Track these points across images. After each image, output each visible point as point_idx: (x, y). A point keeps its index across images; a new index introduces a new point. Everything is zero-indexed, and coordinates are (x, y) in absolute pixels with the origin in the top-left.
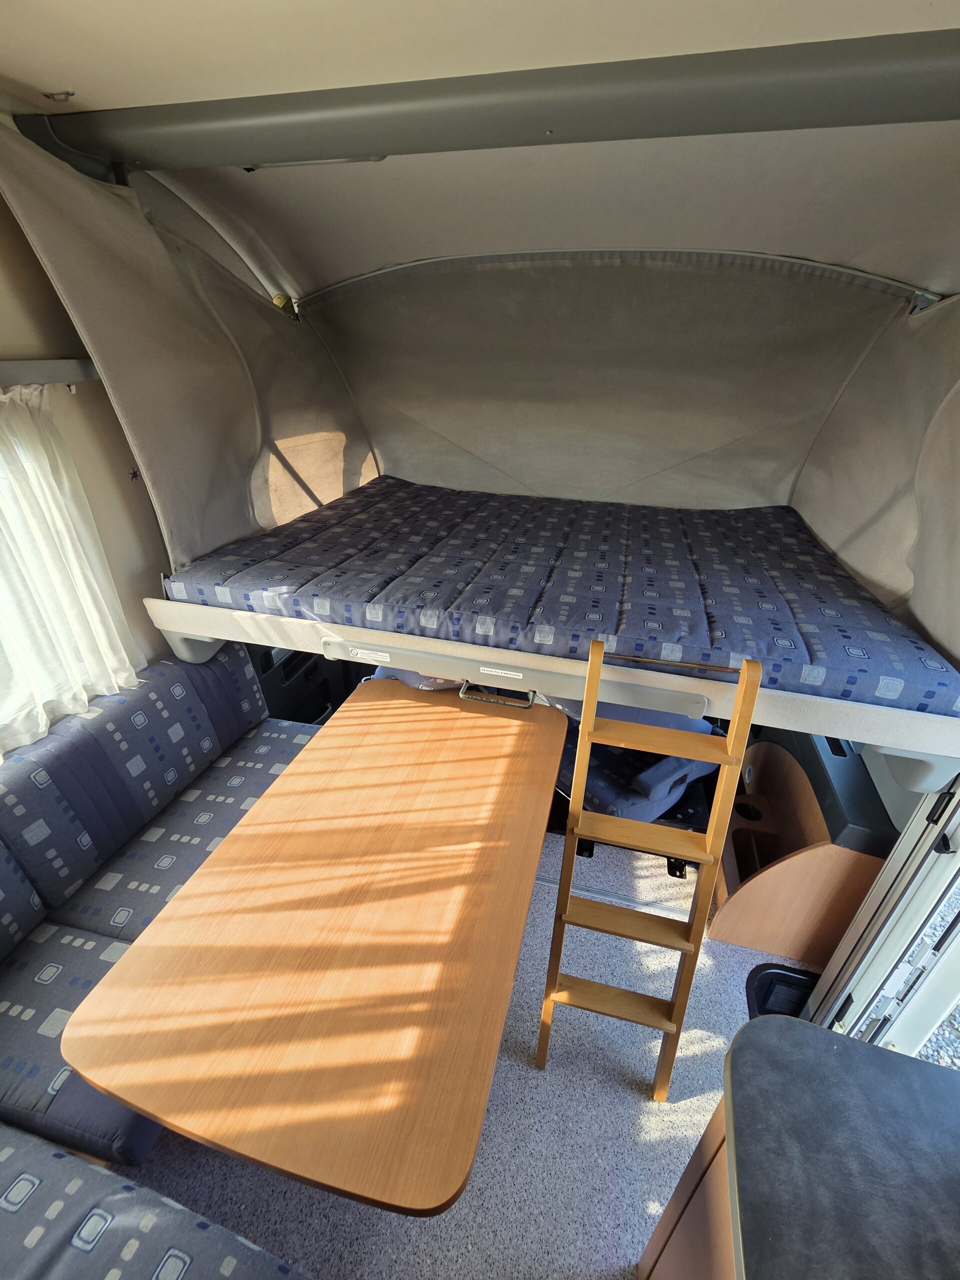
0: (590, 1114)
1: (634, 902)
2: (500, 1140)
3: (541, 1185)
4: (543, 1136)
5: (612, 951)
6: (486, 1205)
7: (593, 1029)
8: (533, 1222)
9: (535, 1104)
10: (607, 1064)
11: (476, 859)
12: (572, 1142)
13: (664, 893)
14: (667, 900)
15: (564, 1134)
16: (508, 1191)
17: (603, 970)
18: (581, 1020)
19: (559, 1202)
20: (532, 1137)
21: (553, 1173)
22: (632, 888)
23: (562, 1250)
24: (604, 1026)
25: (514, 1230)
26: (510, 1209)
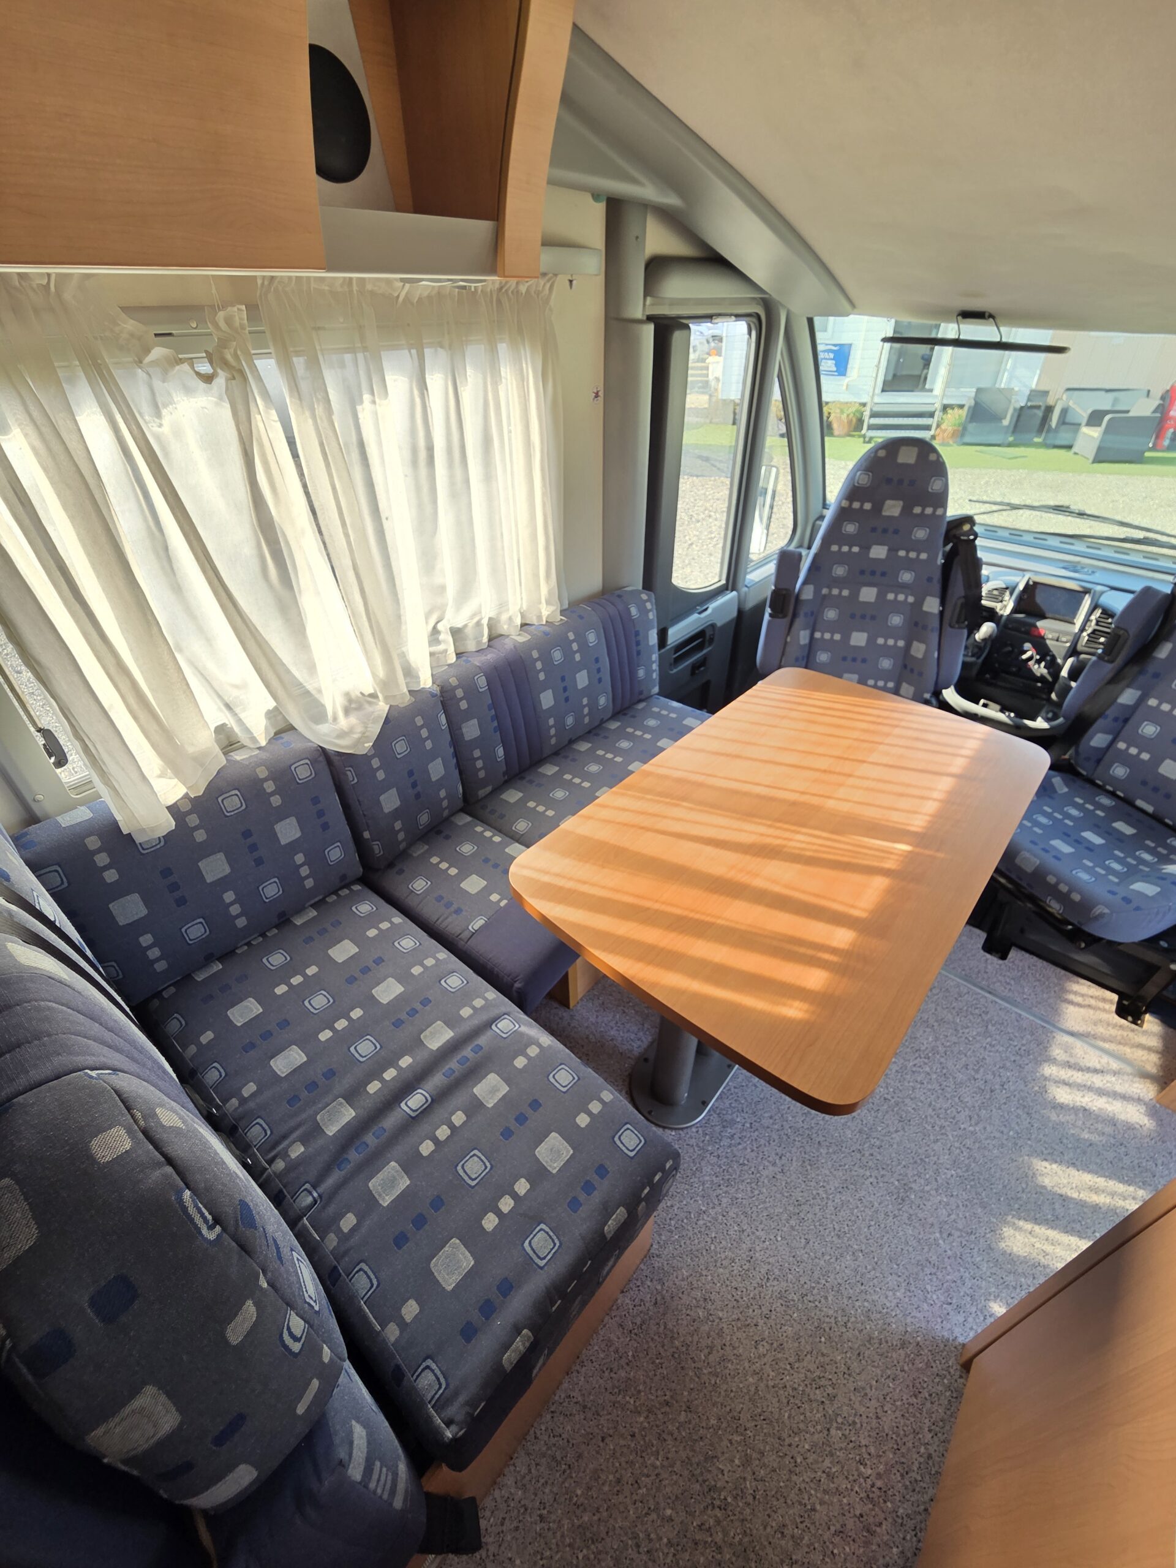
0: (939, 1197)
1: (1054, 1026)
2: (827, 1172)
3: (866, 1230)
4: (878, 1192)
5: (1008, 1064)
6: (802, 1215)
7: (962, 1126)
8: (851, 1253)
9: (876, 1162)
10: (973, 1165)
11: (901, 859)
12: (911, 1212)
13: (1100, 1030)
14: (1104, 1040)
15: (903, 1200)
16: (829, 1216)
17: (990, 1077)
18: (948, 1112)
19: (884, 1251)
20: (864, 1186)
21: (882, 1226)
22: (1056, 1011)
23: (878, 1289)
24: (977, 1129)
25: (828, 1249)
26: (827, 1231)
